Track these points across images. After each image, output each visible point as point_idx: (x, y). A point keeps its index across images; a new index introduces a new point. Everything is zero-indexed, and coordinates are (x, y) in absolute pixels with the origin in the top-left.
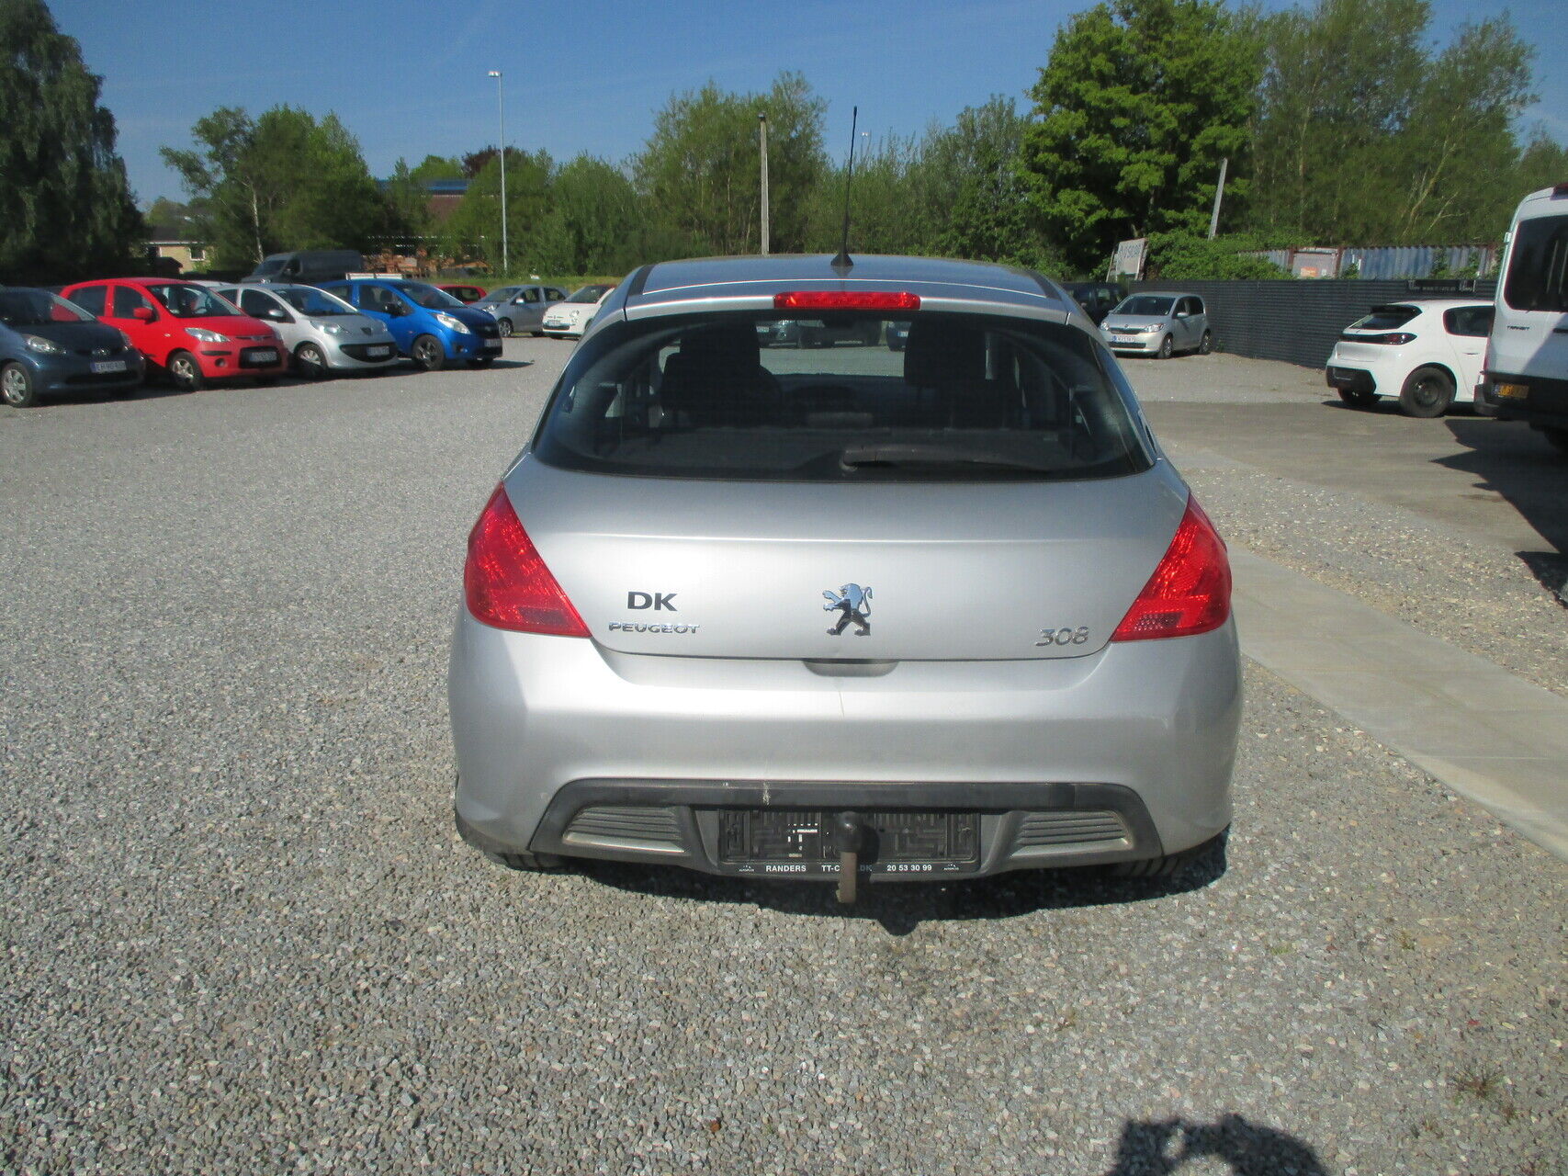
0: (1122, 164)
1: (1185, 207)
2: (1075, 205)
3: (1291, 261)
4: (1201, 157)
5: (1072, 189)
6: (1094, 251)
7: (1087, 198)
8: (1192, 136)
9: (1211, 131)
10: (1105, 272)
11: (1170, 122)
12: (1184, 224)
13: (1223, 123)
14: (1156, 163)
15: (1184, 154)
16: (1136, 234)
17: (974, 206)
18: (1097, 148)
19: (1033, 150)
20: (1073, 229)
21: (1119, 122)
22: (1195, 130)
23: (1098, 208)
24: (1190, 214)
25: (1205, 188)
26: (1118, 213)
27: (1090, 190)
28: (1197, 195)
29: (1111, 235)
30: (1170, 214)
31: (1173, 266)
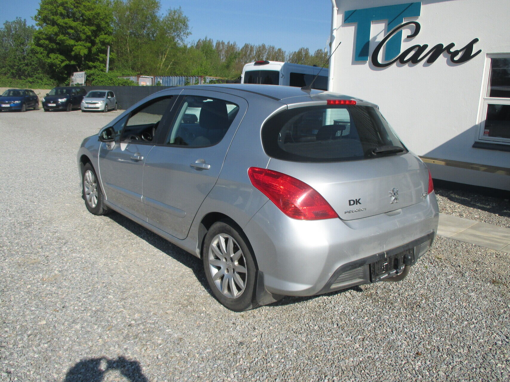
0: (73, 46)
1: (95, 61)
2: (57, 59)
3: (138, 80)
4: (100, 45)
5: (54, 53)
6: (65, 76)
7: (61, 57)
8: (95, 38)
9: (102, 37)
10: (69, 83)
11: (88, 32)
12: (95, 67)
13: (105, 34)
14: (84, 46)
15: (93, 43)
16: (79, 70)
17: (16, 58)
18: (64, 40)
19: (38, 39)
20: (57, 68)
21: (71, 31)
22: (96, 36)
23: (65, 60)
24: (97, 64)
25: (101, 55)
26: (73, 63)
27: (61, 54)
28: (99, 57)
29: (70, 70)
30: (91, 64)
31: (96, 81)
